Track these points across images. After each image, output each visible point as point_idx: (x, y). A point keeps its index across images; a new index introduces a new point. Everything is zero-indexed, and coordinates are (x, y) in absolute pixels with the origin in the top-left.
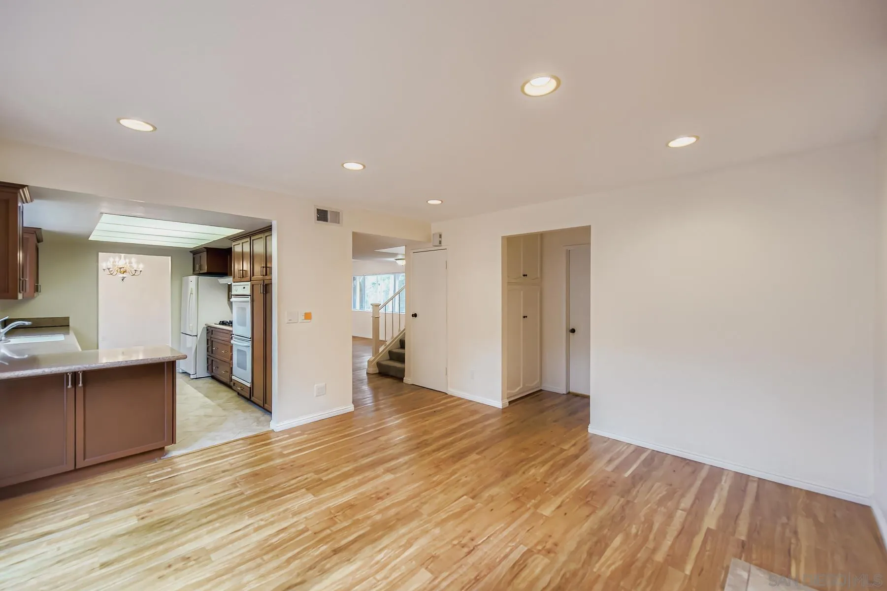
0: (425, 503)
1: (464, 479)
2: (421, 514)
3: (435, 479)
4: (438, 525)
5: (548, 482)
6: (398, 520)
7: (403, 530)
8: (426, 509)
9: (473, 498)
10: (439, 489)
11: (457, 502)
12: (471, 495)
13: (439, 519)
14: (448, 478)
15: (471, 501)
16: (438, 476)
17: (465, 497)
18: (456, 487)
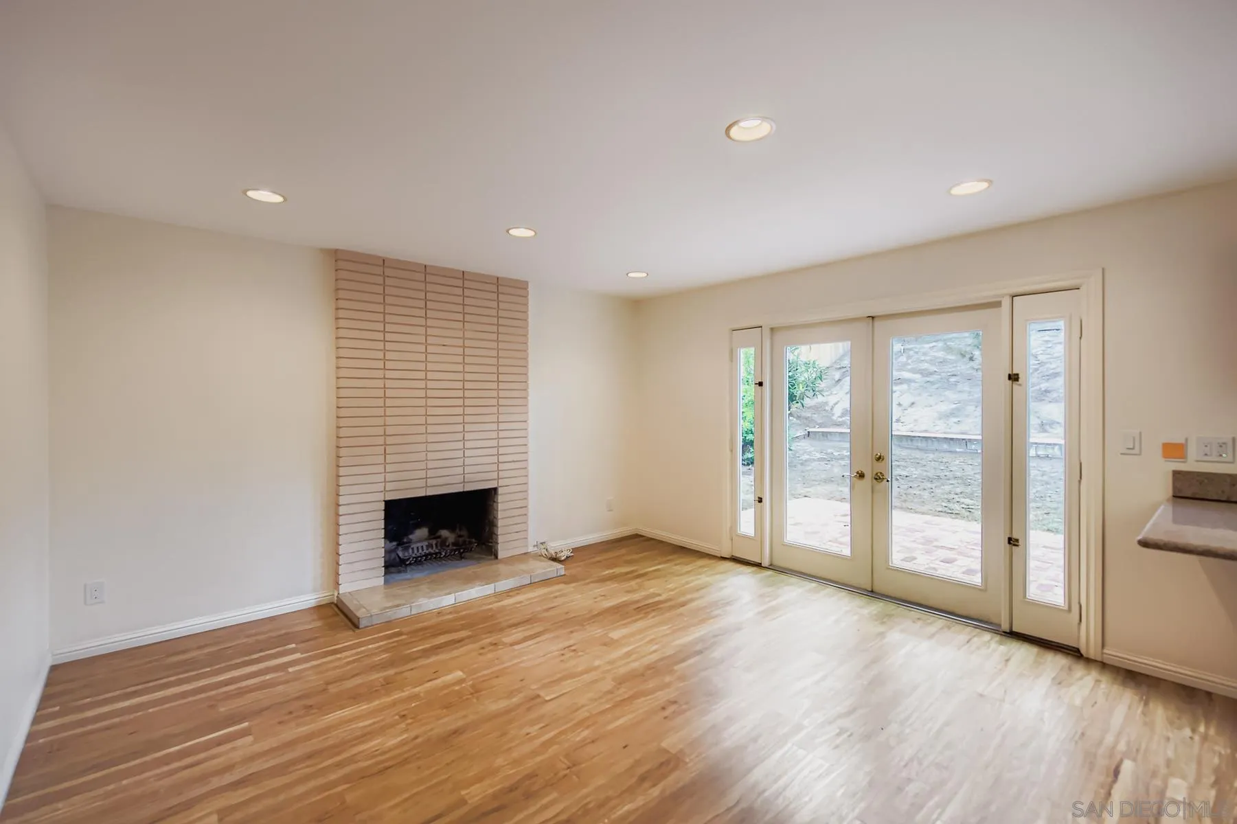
0: (610, 692)
1: (534, 730)
2: (614, 680)
3: (586, 733)
4: (596, 668)
5: (397, 717)
6: (643, 675)
7: (635, 665)
8: (608, 685)
9: (538, 696)
10: (582, 714)
11: (561, 693)
12: (538, 700)
13: (594, 673)
14: (561, 733)
15: (542, 693)
16: (578, 739)
17: (547, 698)
18: (555, 714)
